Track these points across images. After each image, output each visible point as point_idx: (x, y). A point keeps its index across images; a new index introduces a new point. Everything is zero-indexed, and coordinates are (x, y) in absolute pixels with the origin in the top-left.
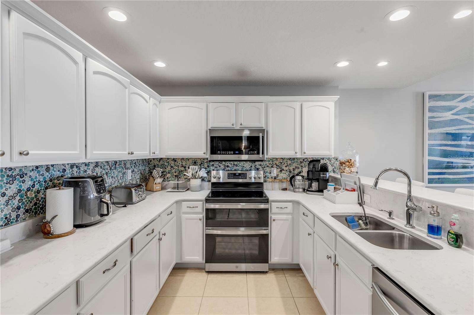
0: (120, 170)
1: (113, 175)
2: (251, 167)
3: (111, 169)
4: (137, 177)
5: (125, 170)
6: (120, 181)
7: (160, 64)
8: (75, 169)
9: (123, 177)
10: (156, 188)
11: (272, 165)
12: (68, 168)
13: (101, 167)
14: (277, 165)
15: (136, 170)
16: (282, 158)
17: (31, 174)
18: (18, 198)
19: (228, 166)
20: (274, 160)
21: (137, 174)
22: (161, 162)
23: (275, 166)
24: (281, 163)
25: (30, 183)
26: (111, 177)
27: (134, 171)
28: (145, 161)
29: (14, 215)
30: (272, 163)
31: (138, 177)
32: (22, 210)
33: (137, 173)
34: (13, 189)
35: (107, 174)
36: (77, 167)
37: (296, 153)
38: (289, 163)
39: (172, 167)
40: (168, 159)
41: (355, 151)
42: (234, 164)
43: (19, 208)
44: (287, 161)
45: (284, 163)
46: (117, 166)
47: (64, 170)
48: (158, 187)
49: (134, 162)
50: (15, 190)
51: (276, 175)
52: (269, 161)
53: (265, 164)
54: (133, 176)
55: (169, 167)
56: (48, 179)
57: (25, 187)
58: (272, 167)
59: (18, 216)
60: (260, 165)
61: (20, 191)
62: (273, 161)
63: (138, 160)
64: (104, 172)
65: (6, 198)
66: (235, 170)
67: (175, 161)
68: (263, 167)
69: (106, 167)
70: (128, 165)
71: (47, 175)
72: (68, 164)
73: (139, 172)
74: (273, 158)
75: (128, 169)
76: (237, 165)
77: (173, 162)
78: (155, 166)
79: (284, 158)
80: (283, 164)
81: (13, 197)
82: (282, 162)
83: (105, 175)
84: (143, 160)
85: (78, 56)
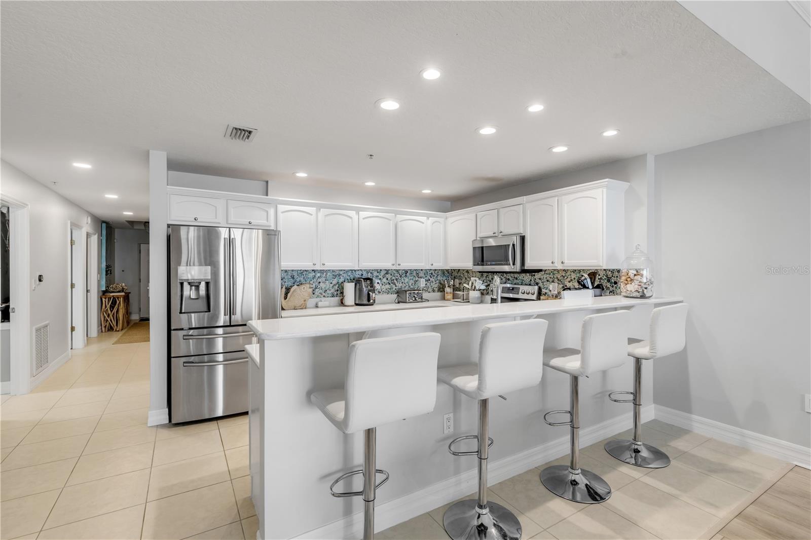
0: (412, 278)
1: (403, 281)
2: (531, 280)
3: (401, 277)
4: (433, 286)
5: (417, 279)
6: (412, 287)
7: (427, 191)
8: (369, 274)
9: (415, 283)
10: (448, 297)
11: (552, 279)
12: (364, 273)
13: (391, 275)
14: (558, 280)
15: (431, 279)
16: (564, 270)
17: (344, 275)
18: (337, 286)
19: (509, 279)
20: (555, 272)
21: (434, 284)
22: (459, 274)
23: (556, 280)
24: (564, 277)
25: (344, 280)
26: (401, 283)
27: (429, 280)
28: (446, 272)
29: (335, 293)
30: (552, 277)
31: (436, 286)
32: (339, 292)
33: (434, 282)
34: (335, 282)
35: (397, 279)
36: (371, 273)
37: (552, 263)
38: (573, 277)
39: (466, 278)
40: (463, 270)
41: (643, 258)
42: (514, 277)
43: (338, 290)
44: (570, 275)
45: (568, 277)
46: (408, 274)
47: (362, 275)
48: (450, 296)
49: (430, 272)
50: (336, 282)
51: (557, 293)
52: (549, 274)
53: (545, 277)
54: (428, 284)
55: (464, 279)
56: (352, 278)
57: (341, 281)
58: (553, 282)
59: (337, 294)
60: (540, 279)
61: (338, 283)
62: (554, 274)
63: (435, 270)
64: (394, 278)
65: (332, 285)
66: (515, 284)
67: (468, 273)
68: (543, 281)
69: (396, 275)
70: (421, 274)
71: (352, 277)
72: (365, 270)
73: (438, 282)
74: (555, 270)
75: (421, 278)
76: (517, 279)
77: (466, 274)
78: (455, 277)
79: (568, 270)
80: (566, 278)
81: (335, 285)
82: (564, 275)
83: (395, 280)
84: (443, 270)
85: (352, 213)
